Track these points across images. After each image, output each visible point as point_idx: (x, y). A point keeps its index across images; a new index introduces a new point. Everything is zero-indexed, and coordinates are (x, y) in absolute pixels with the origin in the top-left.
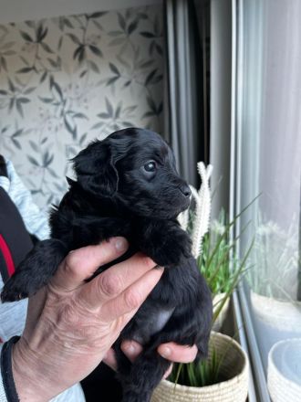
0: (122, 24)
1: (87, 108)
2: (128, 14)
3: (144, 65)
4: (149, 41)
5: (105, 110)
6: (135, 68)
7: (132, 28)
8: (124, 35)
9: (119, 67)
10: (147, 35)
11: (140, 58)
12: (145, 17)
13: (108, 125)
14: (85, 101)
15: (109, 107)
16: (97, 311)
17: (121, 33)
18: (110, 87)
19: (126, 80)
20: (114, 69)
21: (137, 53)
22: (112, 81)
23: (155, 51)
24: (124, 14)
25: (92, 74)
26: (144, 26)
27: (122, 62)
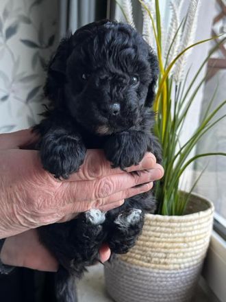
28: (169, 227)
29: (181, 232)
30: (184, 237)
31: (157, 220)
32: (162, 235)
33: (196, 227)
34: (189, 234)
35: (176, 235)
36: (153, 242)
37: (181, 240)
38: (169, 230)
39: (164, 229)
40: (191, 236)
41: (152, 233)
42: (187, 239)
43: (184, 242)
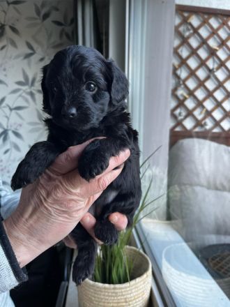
0: (38, 12)
1: (6, 75)
2: (43, 5)
3: (56, 47)
4: (60, 28)
5: (22, 79)
6: (48, 48)
7: (46, 16)
8: (39, 21)
9: (35, 46)
10: (58, 23)
11: (52, 40)
12: (57, 9)
13: (24, 91)
14: (5, 70)
15: (26, 77)
16: (78, 191)
17: (36, 19)
18: (26, 61)
19: (41, 57)
20: (30, 47)
21: (50, 36)
22: (28, 56)
23: (64, 37)
24: (39, 5)
25: (10, 48)
26: (55, 16)
27: (37, 41)
28: (114, 293)
29: (122, 295)
30: (126, 299)
31: (105, 288)
32: (110, 298)
33: (133, 291)
34: (129, 296)
35: (119, 298)
36: (104, 302)
37: (123, 300)
38: (114, 294)
39: (110, 294)
40: (131, 297)
41: (102, 297)
42: (127, 300)
43: (126, 302)
